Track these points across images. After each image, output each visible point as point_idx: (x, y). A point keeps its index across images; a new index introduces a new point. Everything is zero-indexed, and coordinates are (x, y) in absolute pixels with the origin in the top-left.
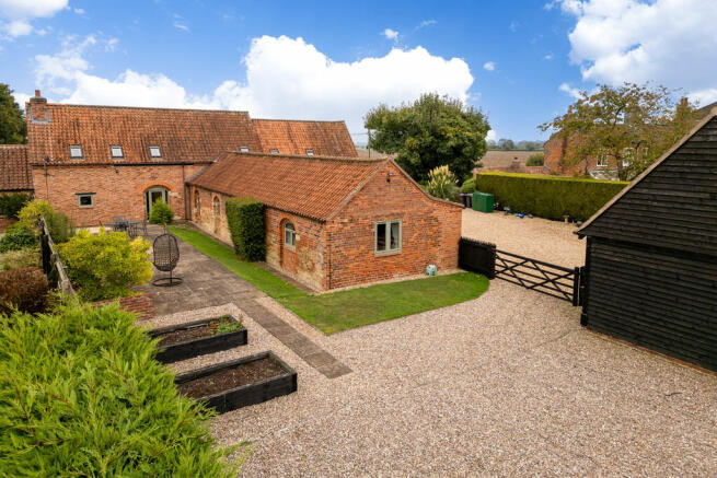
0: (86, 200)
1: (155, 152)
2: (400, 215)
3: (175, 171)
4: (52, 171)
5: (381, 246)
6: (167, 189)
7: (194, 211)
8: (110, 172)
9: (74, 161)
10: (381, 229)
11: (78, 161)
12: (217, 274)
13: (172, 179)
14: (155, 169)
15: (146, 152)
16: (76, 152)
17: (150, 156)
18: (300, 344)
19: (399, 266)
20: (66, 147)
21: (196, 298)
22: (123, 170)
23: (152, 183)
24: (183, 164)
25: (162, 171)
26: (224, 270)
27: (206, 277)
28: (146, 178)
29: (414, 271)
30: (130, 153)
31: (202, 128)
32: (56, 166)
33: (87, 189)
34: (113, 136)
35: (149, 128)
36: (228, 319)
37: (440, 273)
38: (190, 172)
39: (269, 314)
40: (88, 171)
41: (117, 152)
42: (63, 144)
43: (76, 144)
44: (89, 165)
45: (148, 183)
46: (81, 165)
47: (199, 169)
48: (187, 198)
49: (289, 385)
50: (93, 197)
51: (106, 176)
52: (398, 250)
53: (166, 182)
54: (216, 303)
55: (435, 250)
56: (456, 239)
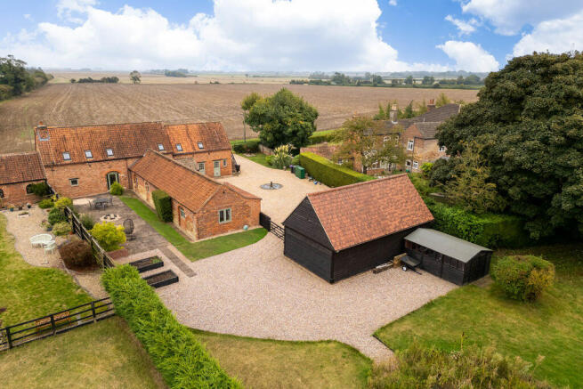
0: (74, 182)
1: (110, 152)
2: (231, 206)
3: (122, 163)
4: (55, 169)
5: (222, 219)
6: (118, 173)
7: (134, 184)
8: (87, 166)
9: (67, 162)
10: (222, 212)
11: (69, 162)
12: (151, 233)
13: (121, 168)
14: (111, 163)
15: (104, 153)
16: (67, 156)
17: (107, 156)
18: (182, 266)
19: (231, 227)
20: (61, 153)
21: (143, 247)
22: (93, 165)
23: (109, 170)
24: (126, 159)
25: (115, 163)
26: (154, 231)
27: (145, 235)
28: (106, 168)
29: (238, 228)
30: (96, 154)
31: (135, 134)
32: (57, 166)
33: (75, 176)
34: (85, 144)
35: (105, 138)
36: (157, 257)
37: (250, 229)
38: (130, 162)
39: (172, 253)
40: (74, 167)
41: (89, 154)
42: (59, 153)
43: (66, 152)
44: (75, 164)
45: (107, 170)
46: (70, 164)
47: (135, 160)
48: (129, 177)
49: (176, 280)
50: (78, 181)
51: (84, 169)
52: (230, 220)
53: (118, 169)
54: (152, 248)
55: (248, 219)
56: (258, 213)
